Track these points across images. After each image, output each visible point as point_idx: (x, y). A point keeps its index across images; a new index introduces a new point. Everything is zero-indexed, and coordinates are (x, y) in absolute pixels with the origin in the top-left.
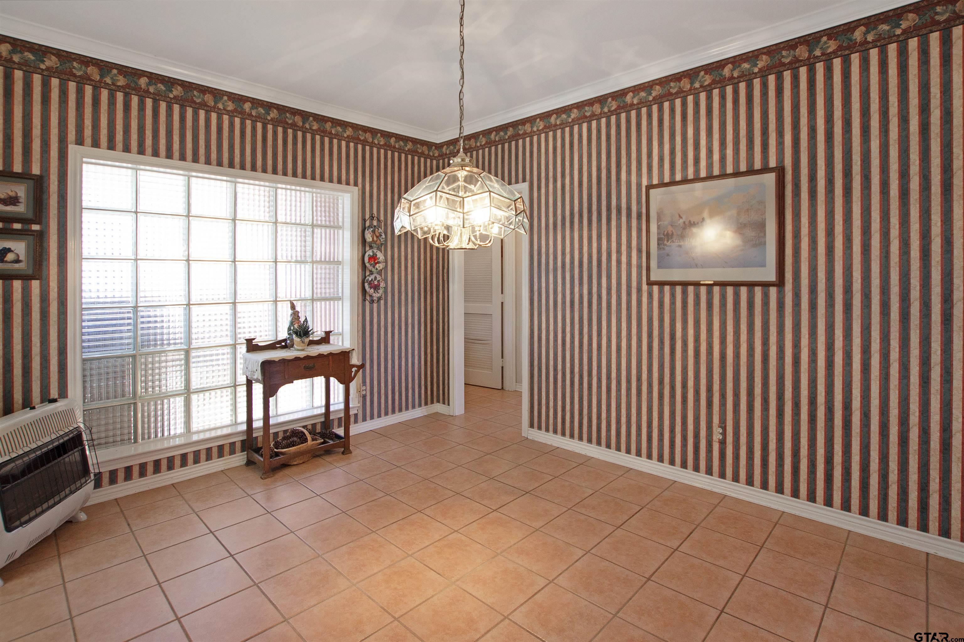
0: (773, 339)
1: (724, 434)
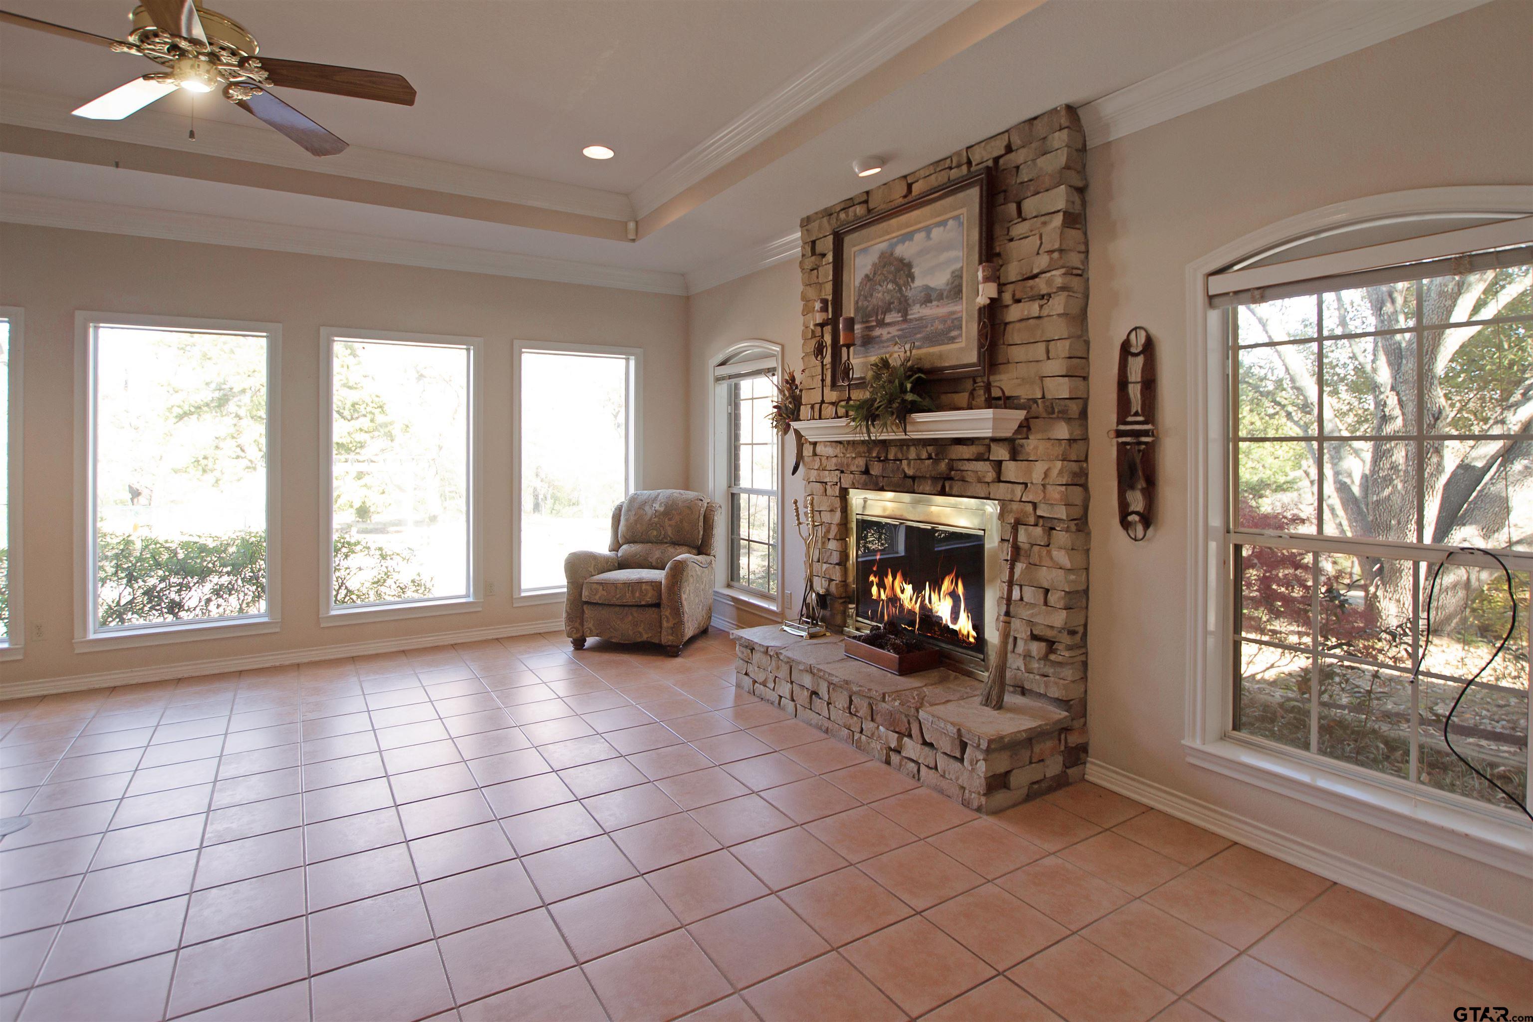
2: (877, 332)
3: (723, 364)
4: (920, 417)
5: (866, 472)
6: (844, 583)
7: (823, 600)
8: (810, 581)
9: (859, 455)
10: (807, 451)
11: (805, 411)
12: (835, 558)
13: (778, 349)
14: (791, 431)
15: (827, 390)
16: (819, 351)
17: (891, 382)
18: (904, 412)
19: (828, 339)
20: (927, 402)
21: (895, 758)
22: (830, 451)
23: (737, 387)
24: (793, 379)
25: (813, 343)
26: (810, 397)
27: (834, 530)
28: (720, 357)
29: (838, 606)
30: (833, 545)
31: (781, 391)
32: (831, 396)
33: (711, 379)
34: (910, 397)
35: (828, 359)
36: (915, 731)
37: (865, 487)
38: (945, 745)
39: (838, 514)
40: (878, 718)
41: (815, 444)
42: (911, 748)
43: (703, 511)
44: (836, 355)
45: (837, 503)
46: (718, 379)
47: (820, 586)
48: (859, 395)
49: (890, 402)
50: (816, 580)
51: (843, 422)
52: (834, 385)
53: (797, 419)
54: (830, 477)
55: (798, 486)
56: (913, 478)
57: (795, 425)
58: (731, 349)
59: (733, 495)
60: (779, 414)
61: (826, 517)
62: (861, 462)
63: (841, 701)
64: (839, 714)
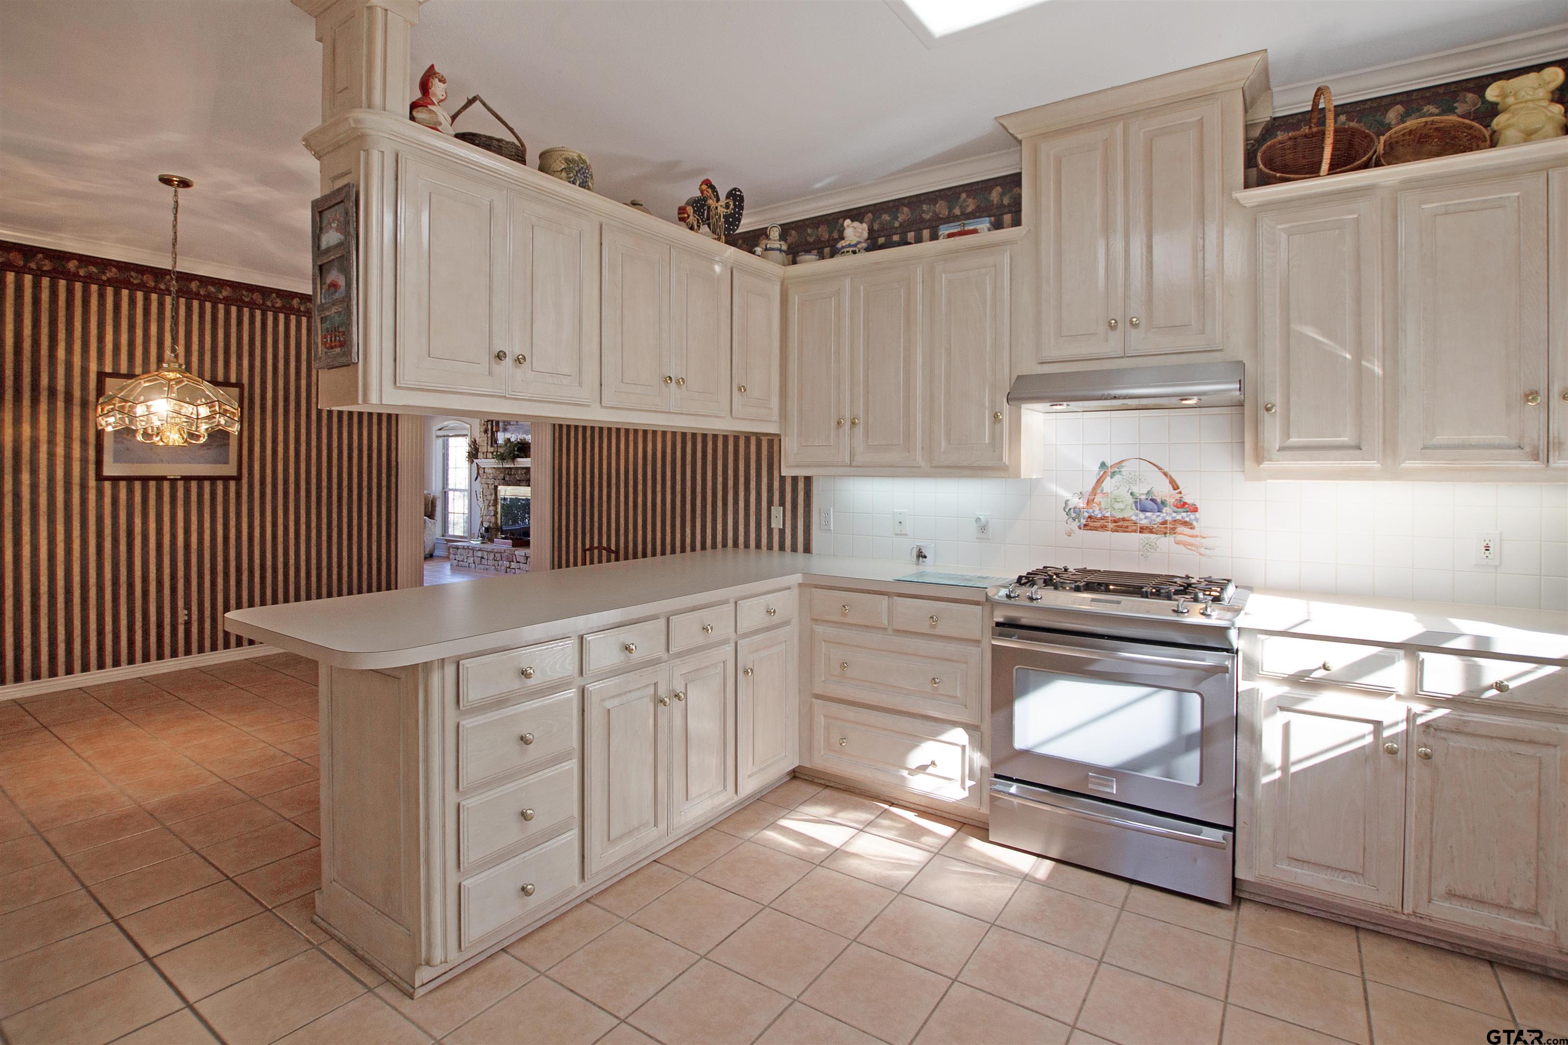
0: (233, 523)
1: (189, 615)
2: (508, 427)
3: (440, 430)
4: (519, 460)
5: (504, 479)
6: (496, 523)
7: (487, 530)
8: (482, 522)
9: (501, 473)
10: (481, 471)
11: (480, 455)
12: (492, 513)
13: (469, 426)
14: (475, 463)
15: (489, 447)
16: (486, 431)
17: (510, 447)
18: (514, 458)
19: (490, 427)
20: (522, 455)
21: (508, 570)
22: (490, 471)
23: (447, 440)
24: (475, 441)
25: (484, 427)
26: (483, 449)
27: (492, 502)
28: (439, 426)
29: (494, 532)
30: (491, 508)
31: (470, 446)
32: (491, 449)
33: (434, 436)
34: (516, 453)
35: (489, 435)
36: (514, 560)
37: (503, 484)
38: (522, 560)
39: (494, 496)
40: (503, 559)
41: (484, 468)
42: (513, 565)
43: (431, 499)
44: (493, 433)
45: (493, 491)
46: (438, 437)
47: (486, 525)
48: (501, 450)
49: (510, 454)
50: (484, 523)
51: (493, 460)
52: (492, 446)
53: (477, 458)
54: (490, 482)
55: (477, 486)
56: (520, 481)
57: (475, 461)
58: (446, 423)
59: (445, 492)
60: (469, 455)
61: (489, 498)
62: (502, 475)
63: (491, 556)
64: (491, 562)
